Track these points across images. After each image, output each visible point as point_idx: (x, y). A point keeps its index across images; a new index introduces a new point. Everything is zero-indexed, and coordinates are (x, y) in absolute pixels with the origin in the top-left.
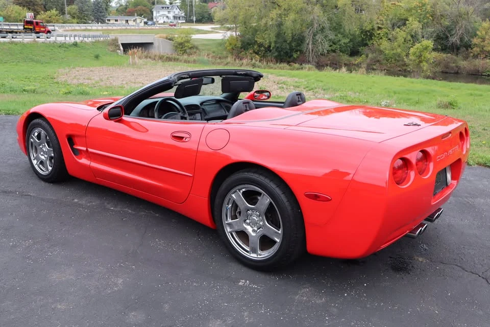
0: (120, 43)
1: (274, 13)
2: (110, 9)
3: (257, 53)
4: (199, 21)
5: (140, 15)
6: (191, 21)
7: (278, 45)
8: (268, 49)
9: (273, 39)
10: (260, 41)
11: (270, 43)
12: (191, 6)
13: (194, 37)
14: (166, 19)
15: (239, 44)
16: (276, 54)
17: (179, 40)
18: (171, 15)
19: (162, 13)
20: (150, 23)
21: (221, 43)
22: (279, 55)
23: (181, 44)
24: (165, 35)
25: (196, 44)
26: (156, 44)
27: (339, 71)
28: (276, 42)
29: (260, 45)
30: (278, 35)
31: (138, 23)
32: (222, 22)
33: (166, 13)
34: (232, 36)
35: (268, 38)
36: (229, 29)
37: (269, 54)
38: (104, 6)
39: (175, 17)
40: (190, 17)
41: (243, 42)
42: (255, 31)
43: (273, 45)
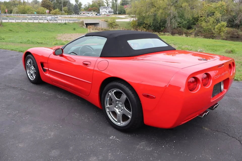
0: (84, 23)
1: (152, 10)
2: (81, 9)
3: (145, 28)
4: (120, 14)
5: (94, 11)
6: (116, 14)
7: (154, 24)
8: (150, 26)
9: (152, 21)
10: (146, 22)
11: (150, 23)
12: (116, 7)
13: (117, 20)
14: (105, 13)
15: (137, 24)
16: (153, 28)
17: (110, 22)
18: (107, 11)
19: (103, 10)
20: (98, 14)
21: (129, 23)
22: (155, 29)
23: (111, 23)
24: (104, 20)
25: (117, 23)
26: (100, 24)
27: (182, 36)
28: (153, 23)
29: (146, 24)
30: (154, 20)
31: (93, 14)
32: (129, 14)
33: (105, 10)
34: (133, 20)
35: (149, 21)
36: (132, 17)
37: (150, 28)
38: (79, 7)
39: (109, 12)
40: (116, 12)
41: (138, 23)
42: (144, 18)
43: (151, 24)
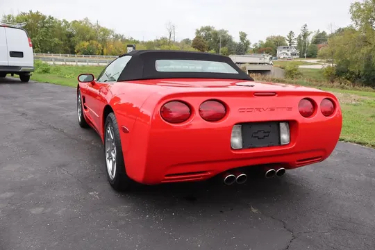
0: (247, 70)
1: (365, 50)
2: (249, 50)
3: (348, 79)
4: (309, 57)
5: (267, 53)
6: (304, 57)
7: (367, 73)
8: (358, 77)
9: (362, 68)
10: (351, 70)
11: (360, 72)
12: (305, 46)
13: (300, 67)
14: (285, 56)
15: (334, 72)
16: (365, 80)
17: (289, 69)
18: (289, 53)
19: (283, 51)
20: (274, 58)
21: (320, 71)
22: (368, 81)
23: (290, 71)
24: (279, 65)
25: (301, 71)
26: (272, 71)
28: (365, 71)
29: (352, 73)
30: (368, 66)
31: (267, 59)
32: (322, 57)
33: (286, 51)
34: (329, 66)
35: (358, 68)
36: (328, 62)
37: (359, 80)
38: (244, 47)
39: (292, 54)
40: (304, 54)
41: (337, 71)
42: (348, 63)
43: (362, 73)
